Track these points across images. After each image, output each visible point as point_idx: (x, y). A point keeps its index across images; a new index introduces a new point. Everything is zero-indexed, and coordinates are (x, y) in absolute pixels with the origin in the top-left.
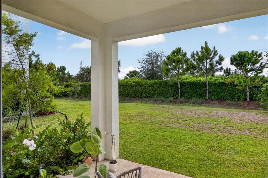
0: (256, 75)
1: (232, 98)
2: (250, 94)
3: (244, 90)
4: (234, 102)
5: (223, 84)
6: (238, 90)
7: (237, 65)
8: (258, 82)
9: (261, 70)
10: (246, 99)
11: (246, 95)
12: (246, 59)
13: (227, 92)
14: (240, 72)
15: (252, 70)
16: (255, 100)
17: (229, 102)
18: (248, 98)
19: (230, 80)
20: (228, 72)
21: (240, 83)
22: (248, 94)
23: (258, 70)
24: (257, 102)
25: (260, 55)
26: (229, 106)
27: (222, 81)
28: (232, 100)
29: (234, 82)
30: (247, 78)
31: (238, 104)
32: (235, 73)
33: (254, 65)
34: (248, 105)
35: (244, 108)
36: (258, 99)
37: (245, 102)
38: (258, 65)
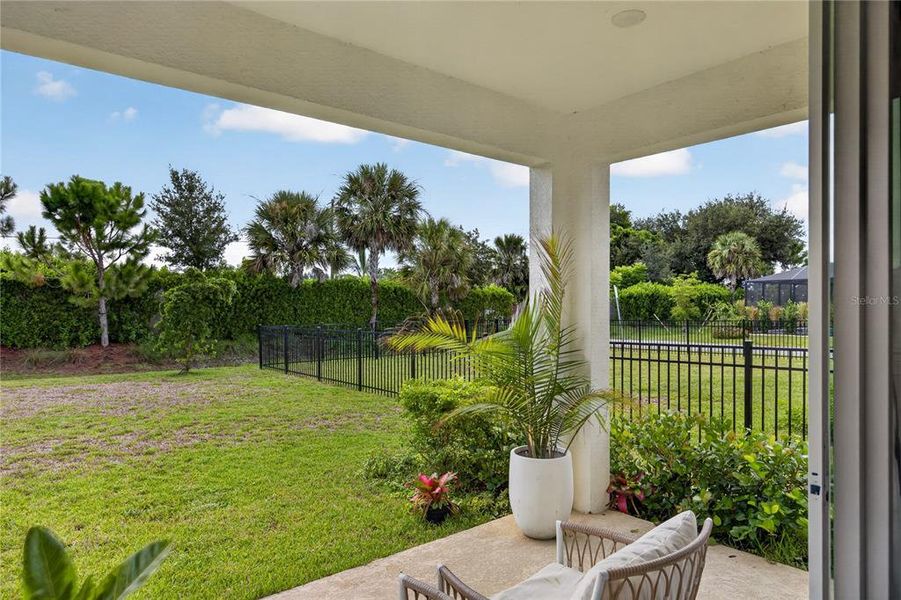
0: (131, 263)
1: (50, 338)
2: (111, 324)
3: (91, 312)
4: (58, 355)
5: (14, 286)
6: (74, 307)
7: (64, 225)
8: (137, 284)
9: (145, 245)
10: (98, 340)
11: (97, 326)
12: (99, 206)
13: (29, 317)
14: (77, 248)
15: (117, 244)
16: (127, 341)
17: (41, 354)
18: (105, 336)
19: (40, 273)
21: (83, 285)
22: (104, 321)
23: (136, 246)
24: (132, 347)
25: (139, 202)
26: (39, 367)
27: (10, 275)
28: (50, 348)
29: (56, 282)
30: (98, 264)
31: (73, 360)
32: (61, 248)
33: (125, 229)
34: (106, 359)
35: (97, 370)
36: (133, 336)
37: (97, 351)
38: (136, 231)
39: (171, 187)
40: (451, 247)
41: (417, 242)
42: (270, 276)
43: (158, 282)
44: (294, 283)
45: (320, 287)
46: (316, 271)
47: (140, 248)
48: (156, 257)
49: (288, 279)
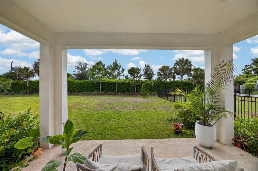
0: (139, 79)
1: (129, 91)
2: (136, 89)
3: (134, 86)
4: (129, 93)
5: (124, 83)
6: (131, 87)
7: (130, 74)
8: (139, 83)
9: (141, 77)
10: (134, 91)
11: (134, 89)
12: (135, 71)
13: (126, 88)
14: (132, 77)
15: (137, 77)
16: (138, 92)
17: (127, 93)
18: (135, 91)
19: (127, 81)
20: (126, 77)
21: (132, 83)
22: (135, 88)
23: (139, 77)
24: (139, 93)
25: (140, 70)
26: (127, 95)
27: (124, 82)
28: (129, 92)
29: (129, 83)
30: (135, 80)
31: (131, 94)
32: (130, 78)
33: (138, 74)
34: (135, 94)
35: (134, 96)
36: (139, 91)
37: (134, 93)
38: (139, 74)
39: (145, 67)
40: (200, 73)
41: (192, 72)
42: (161, 81)
43: (142, 82)
44: (165, 82)
45: (170, 82)
46: (169, 79)
47: (140, 77)
48: (143, 78)
49: (164, 81)
